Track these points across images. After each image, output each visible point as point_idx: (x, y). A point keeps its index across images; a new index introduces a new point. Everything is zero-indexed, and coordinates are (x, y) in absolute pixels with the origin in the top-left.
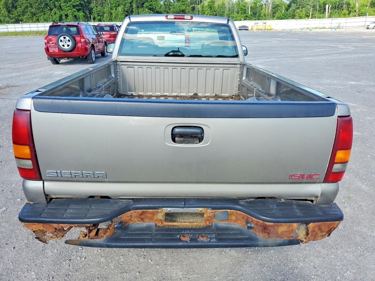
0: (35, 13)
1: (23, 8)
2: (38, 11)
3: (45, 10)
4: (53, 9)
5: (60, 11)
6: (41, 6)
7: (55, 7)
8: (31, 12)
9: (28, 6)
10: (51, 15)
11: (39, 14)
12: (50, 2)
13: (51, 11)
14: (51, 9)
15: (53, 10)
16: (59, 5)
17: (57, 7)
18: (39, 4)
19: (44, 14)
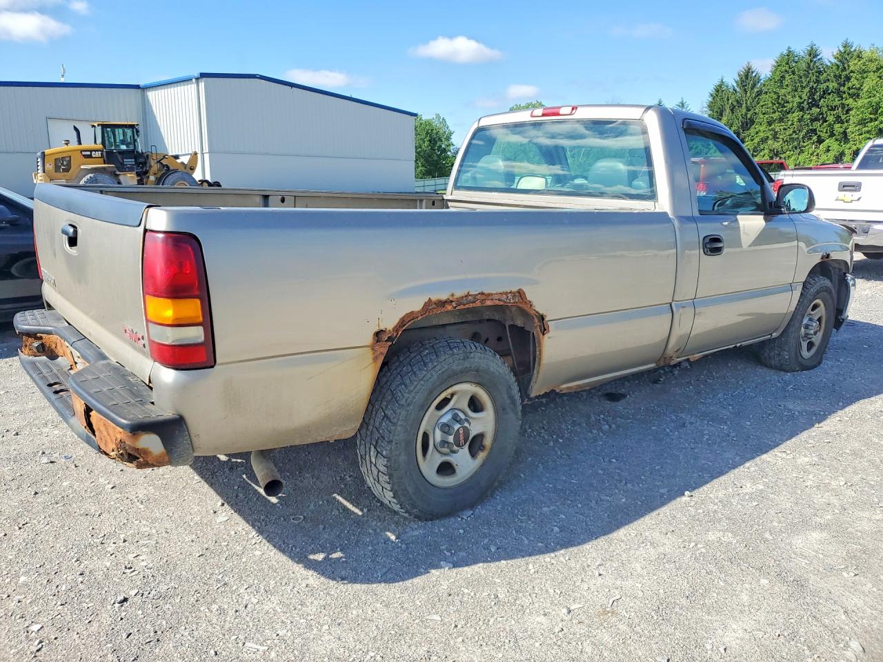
0: (777, 152)
1: (756, 141)
2: (786, 147)
3: (805, 144)
4: (823, 141)
5: (842, 144)
6: (796, 136)
7: (832, 135)
8: (771, 150)
9: (768, 137)
10: (815, 154)
11: (788, 153)
12: (820, 126)
13: (820, 144)
14: (820, 141)
15: (825, 142)
16: (842, 130)
17: (835, 135)
18: (794, 132)
19: (802, 152)
